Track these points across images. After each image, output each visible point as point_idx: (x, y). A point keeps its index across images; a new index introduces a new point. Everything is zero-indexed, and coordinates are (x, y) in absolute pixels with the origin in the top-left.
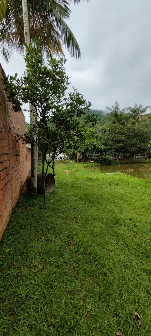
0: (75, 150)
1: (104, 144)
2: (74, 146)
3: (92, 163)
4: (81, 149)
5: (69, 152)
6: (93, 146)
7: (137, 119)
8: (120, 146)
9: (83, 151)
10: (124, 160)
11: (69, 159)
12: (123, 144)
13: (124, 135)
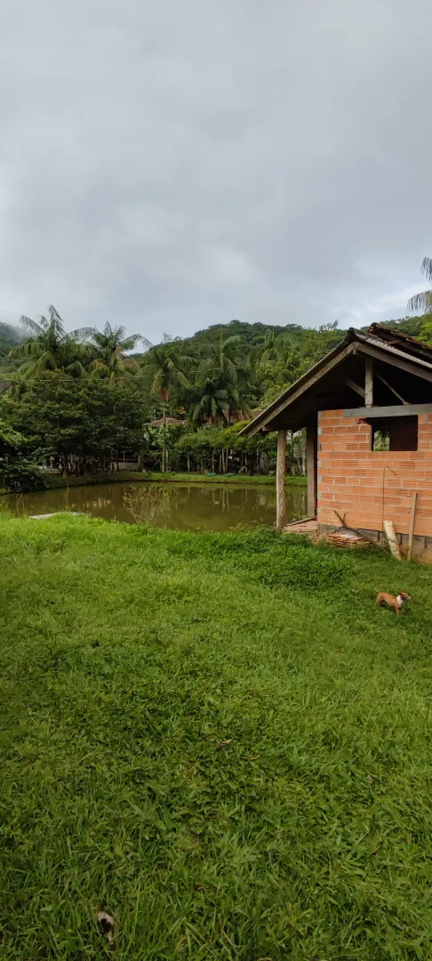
1: (18, 429)
7: (112, 363)
8: (70, 435)
10: (82, 473)
12: (77, 429)
13: (80, 405)
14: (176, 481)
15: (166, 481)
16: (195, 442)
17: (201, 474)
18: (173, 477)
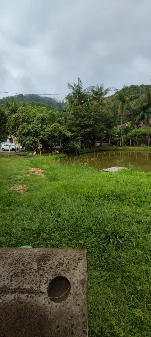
0: (36, 139)
1: (69, 130)
2: (34, 133)
3: (58, 153)
4: (43, 136)
5: (27, 141)
6: (58, 133)
7: (100, 101)
8: (89, 132)
9: (47, 139)
10: (90, 147)
11: (26, 150)
12: (91, 129)
13: (92, 119)
14: (129, 150)
15: (124, 150)
16: (139, 132)
17: (141, 146)
18: (128, 148)
